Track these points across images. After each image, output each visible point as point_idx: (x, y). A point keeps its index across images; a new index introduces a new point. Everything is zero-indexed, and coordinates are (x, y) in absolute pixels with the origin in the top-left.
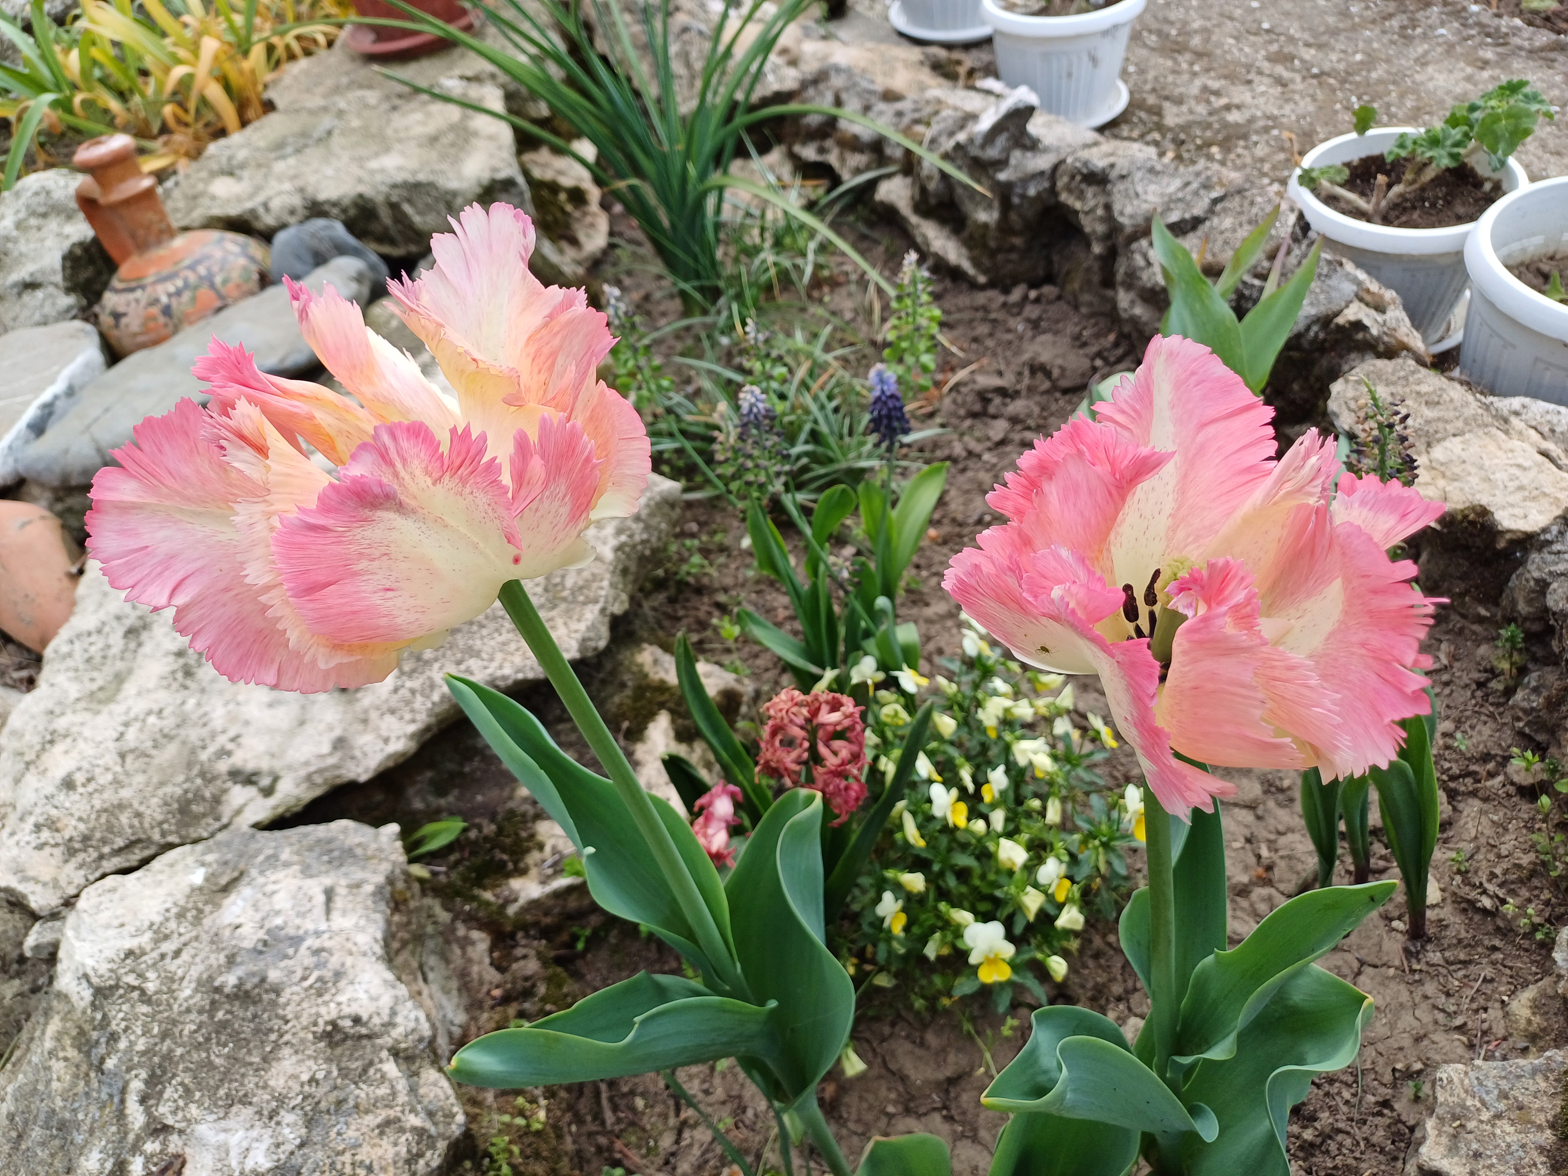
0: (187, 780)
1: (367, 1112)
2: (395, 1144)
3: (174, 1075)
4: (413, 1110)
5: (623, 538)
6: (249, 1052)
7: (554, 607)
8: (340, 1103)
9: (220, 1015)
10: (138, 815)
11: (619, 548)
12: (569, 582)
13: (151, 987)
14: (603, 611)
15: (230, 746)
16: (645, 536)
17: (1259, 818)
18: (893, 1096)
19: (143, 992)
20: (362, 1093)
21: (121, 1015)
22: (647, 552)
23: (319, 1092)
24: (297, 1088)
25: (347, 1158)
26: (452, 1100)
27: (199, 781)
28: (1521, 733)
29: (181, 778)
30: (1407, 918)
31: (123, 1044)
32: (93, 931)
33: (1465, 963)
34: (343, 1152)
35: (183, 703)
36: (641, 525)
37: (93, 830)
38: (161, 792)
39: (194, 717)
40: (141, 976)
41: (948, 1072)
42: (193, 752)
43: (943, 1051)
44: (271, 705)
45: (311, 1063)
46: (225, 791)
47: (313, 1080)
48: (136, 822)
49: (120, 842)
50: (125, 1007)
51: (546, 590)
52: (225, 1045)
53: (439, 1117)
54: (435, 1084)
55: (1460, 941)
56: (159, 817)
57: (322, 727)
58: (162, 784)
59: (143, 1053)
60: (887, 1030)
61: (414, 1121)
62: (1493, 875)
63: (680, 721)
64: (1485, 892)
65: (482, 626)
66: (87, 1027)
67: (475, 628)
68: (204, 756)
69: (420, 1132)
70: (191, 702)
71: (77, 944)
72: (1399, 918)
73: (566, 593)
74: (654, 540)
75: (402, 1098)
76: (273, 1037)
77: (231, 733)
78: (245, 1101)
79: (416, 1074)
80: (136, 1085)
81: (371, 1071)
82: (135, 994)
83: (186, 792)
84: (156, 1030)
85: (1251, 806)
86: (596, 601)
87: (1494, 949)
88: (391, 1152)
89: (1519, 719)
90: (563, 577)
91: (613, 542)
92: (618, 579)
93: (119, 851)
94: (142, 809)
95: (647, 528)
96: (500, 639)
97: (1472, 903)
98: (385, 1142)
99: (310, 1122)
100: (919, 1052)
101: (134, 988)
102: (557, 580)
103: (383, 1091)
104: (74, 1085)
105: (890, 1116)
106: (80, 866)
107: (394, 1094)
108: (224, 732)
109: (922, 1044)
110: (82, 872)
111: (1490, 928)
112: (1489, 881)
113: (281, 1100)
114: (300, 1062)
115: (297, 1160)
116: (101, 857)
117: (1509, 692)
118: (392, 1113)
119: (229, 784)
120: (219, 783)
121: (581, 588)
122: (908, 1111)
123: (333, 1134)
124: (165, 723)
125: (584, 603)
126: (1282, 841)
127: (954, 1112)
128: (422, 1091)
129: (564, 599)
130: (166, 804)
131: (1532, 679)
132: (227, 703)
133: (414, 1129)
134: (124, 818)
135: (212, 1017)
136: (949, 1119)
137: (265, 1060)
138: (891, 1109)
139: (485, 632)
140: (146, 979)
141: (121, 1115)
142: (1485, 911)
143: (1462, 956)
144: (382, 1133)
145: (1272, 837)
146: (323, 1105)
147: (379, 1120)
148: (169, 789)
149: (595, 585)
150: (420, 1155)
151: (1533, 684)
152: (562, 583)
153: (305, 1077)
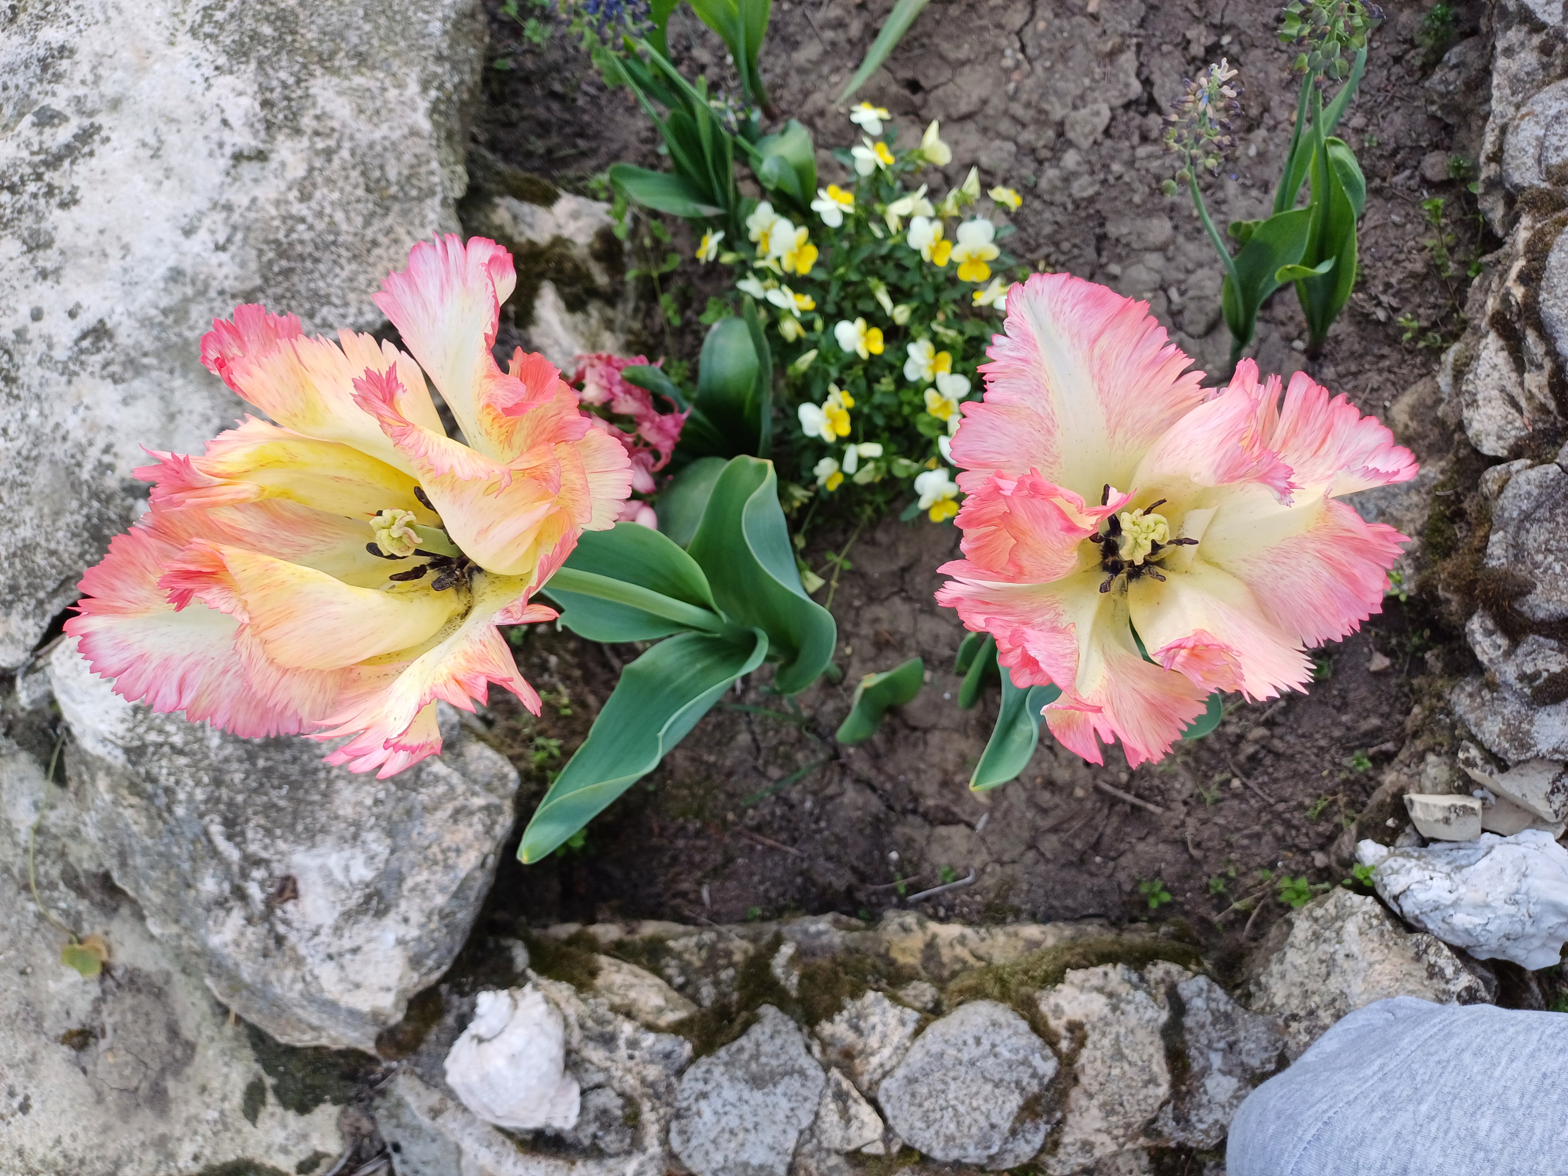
0: (81, 506)
1: (435, 809)
2: (471, 825)
3: (247, 820)
4: (474, 794)
5: (433, 93)
6: (307, 792)
7: (387, 210)
8: (409, 812)
9: (261, 763)
10: (53, 553)
11: (434, 110)
12: (392, 175)
13: (178, 739)
14: (444, 203)
15: (107, 459)
16: (456, 79)
17: (1169, 259)
18: (856, 591)
19: (173, 747)
20: (423, 796)
21: (164, 771)
22: (465, 96)
23: (386, 809)
24: (366, 813)
25: (435, 849)
26: (500, 763)
27: (95, 504)
28: (1433, 117)
29: (75, 504)
30: (1307, 336)
31: (182, 796)
32: (86, 693)
33: (1355, 375)
34: (429, 847)
35: (24, 417)
36: (447, 66)
37: (14, 577)
38: (61, 523)
39: (48, 430)
40: (161, 731)
41: (901, 562)
42: (69, 472)
43: (893, 544)
44: (125, 402)
45: (367, 788)
46: (130, 508)
47: (377, 802)
48: (54, 560)
49: (51, 585)
50: (164, 762)
51: (368, 190)
52: (280, 787)
53: (496, 783)
54: (480, 758)
55: (1352, 353)
56: (77, 550)
57: (196, 418)
58: (57, 514)
59: (206, 802)
60: (840, 538)
61: (478, 802)
62: (1388, 286)
63: (567, 290)
64: (1379, 304)
65: (317, 261)
66: (137, 780)
67: (309, 264)
68: (85, 474)
69: (487, 808)
70: (33, 413)
71: (79, 708)
72: (1299, 337)
73: (394, 189)
74: (467, 77)
75: (461, 788)
76: (322, 775)
77: (100, 444)
78: (324, 830)
79: (460, 755)
80: (216, 830)
81: (424, 776)
82: (166, 749)
83: (88, 517)
84: (206, 779)
85: (1162, 249)
86: (432, 193)
87: (1383, 357)
88: (470, 833)
89: (1433, 102)
90: (382, 167)
91: (423, 105)
92: (446, 151)
93: (54, 593)
94: (53, 546)
95: (455, 67)
96: (344, 274)
97: (1367, 316)
98: (461, 826)
99: (390, 833)
100: (871, 550)
101: (161, 745)
102: (377, 174)
103: (441, 789)
104: (153, 826)
105: (858, 609)
106: (26, 616)
107: (452, 788)
108: (91, 444)
109: (873, 542)
110: (31, 622)
111: (1381, 336)
112: (1385, 292)
113: (357, 824)
114: (358, 789)
115: (394, 864)
116: (40, 603)
117: (1427, 70)
118: (458, 803)
119: (130, 501)
120: (118, 501)
121: (409, 178)
122: (871, 600)
123: (414, 835)
124: (18, 443)
125: (420, 199)
126: (1193, 279)
127: (912, 594)
128: (472, 768)
129: (395, 198)
130: (74, 535)
131: (1452, 56)
132: (75, 410)
133: (481, 809)
134: (40, 559)
135: (254, 764)
136: (908, 599)
137: (325, 795)
138: (857, 603)
139: (322, 267)
140: (168, 734)
141: (215, 853)
142: (1378, 322)
143: (1353, 368)
144: (456, 822)
145: (1181, 276)
146: (395, 817)
147: (449, 812)
148: (67, 518)
149: (423, 170)
150: (494, 823)
151: (1454, 61)
152: (384, 176)
153: (369, 802)
